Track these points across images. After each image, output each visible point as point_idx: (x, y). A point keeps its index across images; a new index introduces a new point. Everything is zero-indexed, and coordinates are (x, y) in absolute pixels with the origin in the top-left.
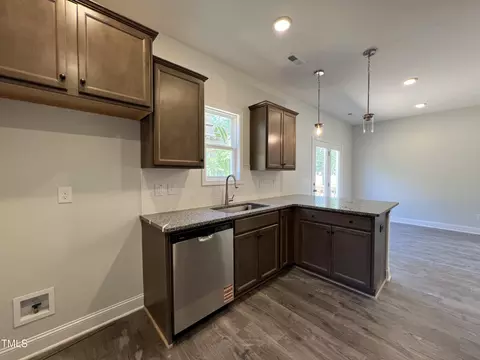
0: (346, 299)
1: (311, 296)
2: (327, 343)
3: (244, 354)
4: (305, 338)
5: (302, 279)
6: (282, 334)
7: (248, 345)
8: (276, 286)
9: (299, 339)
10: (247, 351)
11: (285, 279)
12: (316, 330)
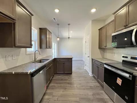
0: (68, 77)
1: (62, 79)
2: (70, 86)
3: (58, 100)
4: (66, 88)
5: (58, 77)
6: (62, 90)
7: (57, 97)
8: (53, 81)
9: (66, 89)
10: (58, 99)
11: (54, 78)
12: (68, 85)
